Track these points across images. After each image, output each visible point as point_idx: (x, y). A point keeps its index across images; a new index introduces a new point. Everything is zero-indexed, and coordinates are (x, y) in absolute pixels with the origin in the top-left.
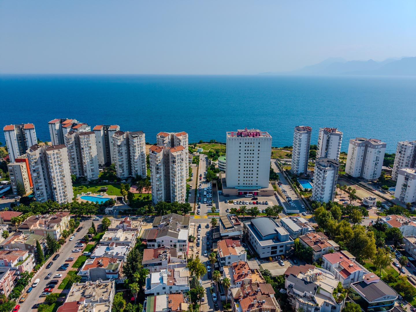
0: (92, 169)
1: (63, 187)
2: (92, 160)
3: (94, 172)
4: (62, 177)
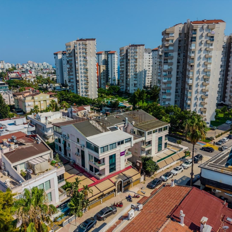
0: (135, 84)
1: (86, 82)
2: (136, 74)
3: (136, 87)
4: (85, 70)
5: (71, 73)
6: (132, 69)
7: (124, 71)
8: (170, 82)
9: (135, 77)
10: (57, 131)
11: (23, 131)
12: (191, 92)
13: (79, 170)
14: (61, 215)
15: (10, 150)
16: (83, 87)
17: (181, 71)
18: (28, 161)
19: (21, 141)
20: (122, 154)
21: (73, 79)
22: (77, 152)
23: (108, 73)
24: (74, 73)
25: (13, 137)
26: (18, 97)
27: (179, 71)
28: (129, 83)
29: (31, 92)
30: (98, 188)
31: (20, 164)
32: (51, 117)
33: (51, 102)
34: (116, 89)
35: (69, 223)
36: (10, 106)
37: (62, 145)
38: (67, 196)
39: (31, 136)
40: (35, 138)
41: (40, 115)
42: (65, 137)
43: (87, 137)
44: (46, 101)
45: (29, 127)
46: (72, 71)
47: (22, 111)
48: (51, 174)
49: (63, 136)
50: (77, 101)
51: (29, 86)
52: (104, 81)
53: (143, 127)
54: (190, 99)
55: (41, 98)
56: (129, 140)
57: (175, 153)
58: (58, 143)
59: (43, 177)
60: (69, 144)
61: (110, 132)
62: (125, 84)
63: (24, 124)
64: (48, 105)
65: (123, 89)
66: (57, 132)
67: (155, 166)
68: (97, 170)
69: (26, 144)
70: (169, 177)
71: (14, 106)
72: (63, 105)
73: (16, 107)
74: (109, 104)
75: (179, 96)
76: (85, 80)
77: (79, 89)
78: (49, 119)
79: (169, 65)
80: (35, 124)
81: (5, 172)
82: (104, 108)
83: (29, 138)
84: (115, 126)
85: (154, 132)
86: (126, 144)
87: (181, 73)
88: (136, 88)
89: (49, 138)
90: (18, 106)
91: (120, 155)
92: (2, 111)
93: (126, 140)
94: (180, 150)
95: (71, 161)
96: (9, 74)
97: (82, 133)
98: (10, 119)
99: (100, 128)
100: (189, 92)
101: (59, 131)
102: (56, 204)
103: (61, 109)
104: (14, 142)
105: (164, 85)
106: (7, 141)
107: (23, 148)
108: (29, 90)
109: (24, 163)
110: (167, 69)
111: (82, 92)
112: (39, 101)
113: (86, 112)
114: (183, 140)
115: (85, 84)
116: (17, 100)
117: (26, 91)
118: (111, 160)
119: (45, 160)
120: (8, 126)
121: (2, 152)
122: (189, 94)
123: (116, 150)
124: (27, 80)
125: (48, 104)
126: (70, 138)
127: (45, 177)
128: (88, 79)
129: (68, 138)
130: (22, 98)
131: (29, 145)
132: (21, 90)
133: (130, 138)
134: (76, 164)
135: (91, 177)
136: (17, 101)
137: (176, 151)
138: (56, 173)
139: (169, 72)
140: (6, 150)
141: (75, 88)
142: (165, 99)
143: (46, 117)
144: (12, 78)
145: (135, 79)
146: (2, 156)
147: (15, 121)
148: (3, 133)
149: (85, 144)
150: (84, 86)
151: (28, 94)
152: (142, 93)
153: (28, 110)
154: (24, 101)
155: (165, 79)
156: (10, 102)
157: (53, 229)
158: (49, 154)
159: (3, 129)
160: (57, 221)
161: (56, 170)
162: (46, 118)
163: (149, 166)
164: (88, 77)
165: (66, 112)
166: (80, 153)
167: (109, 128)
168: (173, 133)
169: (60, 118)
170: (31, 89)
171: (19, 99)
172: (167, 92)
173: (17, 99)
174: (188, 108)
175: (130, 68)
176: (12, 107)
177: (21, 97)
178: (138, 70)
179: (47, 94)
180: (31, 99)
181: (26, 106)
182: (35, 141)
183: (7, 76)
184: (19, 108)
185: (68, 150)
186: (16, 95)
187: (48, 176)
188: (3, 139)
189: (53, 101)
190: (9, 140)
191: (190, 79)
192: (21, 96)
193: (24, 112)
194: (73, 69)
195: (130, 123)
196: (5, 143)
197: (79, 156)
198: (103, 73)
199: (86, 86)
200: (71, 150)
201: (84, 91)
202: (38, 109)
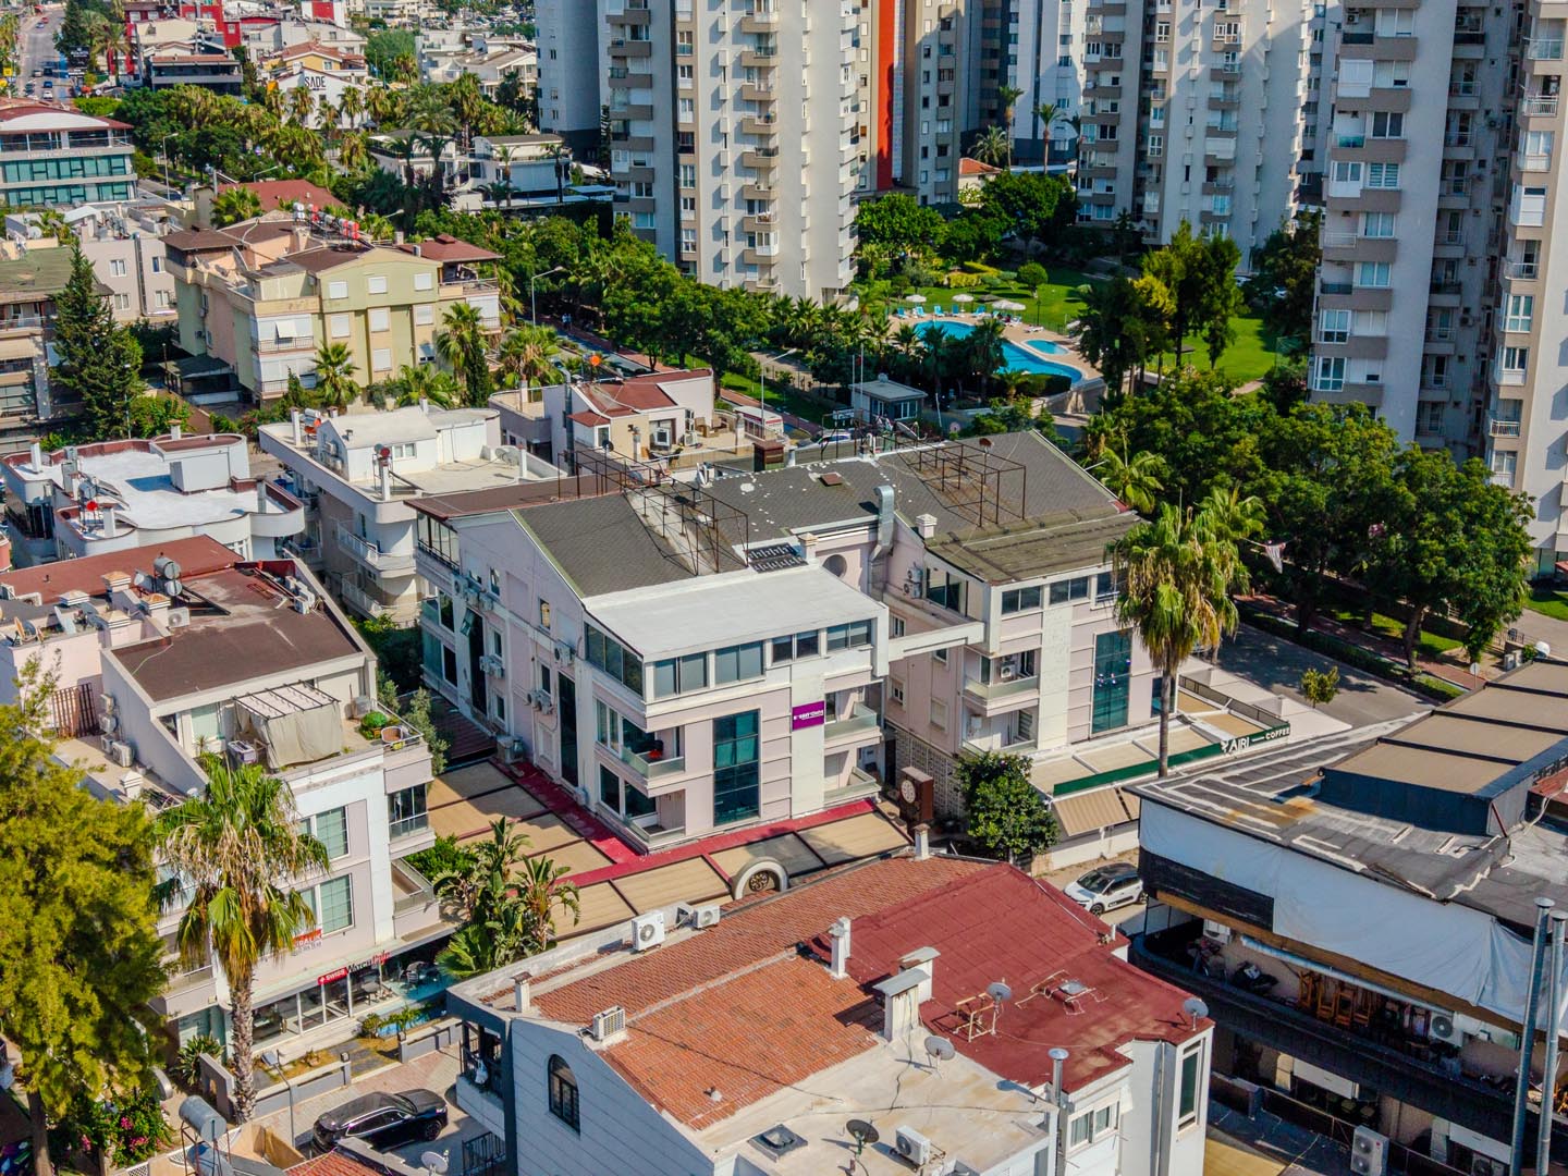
0: (1215, 169)
1: (750, 148)
2: (1227, 77)
3: (1224, 190)
4: (748, 47)
5: (635, 68)
6: (1191, 23)
7: (1122, 35)
8: (1388, 203)
9: (1214, 104)
10: (436, 545)
11: (222, 535)
12: (1530, 299)
13: (542, 797)
14: (400, 1013)
15: (144, 636)
16: (730, 193)
17: (1496, 114)
18: (234, 699)
19: (206, 589)
20: (803, 717)
21: (648, 113)
22: (539, 686)
23: (1008, 39)
24: (657, 66)
25: (162, 561)
26: (201, 267)
27: (1474, 111)
28: (1162, 152)
29: (304, 236)
30: (626, 895)
31: (195, 712)
32: (419, 445)
33: (449, 319)
34: (1035, 205)
35: (437, 1047)
36: (142, 333)
37: (460, 644)
38: (445, 917)
39: (267, 566)
40: (284, 583)
41: (341, 432)
42: (479, 592)
43: (589, 594)
44: (409, 307)
45: (262, 512)
46: (647, 52)
47: (227, 382)
48: (354, 774)
49: (463, 583)
50: (652, 317)
51: (297, 160)
52: (943, 128)
53: (987, 555)
54: (1523, 352)
55: (377, 285)
56: (858, 634)
57: (1216, 749)
58: (439, 629)
59: (309, 787)
60: (498, 638)
61: (750, 576)
62: (1124, 161)
63: (234, 486)
64: (430, 339)
65: (1105, 203)
66: (435, 557)
67: (1035, 817)
68: (639, 803)
69: (234, 610)
70: (1118, 894)
71: (169, 332)
72: (518, 358)
73: (189, 343)
74: (920, 351)
75: (1464, 322)
76: (743, 135)
77: (693, 204)
78: (402, 465)
79: (1378, 62)
80: (307, 489)
81: (116, 744)
82: (862, 386)
83: (252, 579)
84: (793, 542)
85: (1059, 594)
86: (831, 654)
87: (1492, 125)
88: (1217, 204)
89: (391, 592)
90: (200, 335)
91: (787, 723)
92: (91, 376)
93: (841, 635)
94: (1263, 733)
95: (502, 741)
96: (142, 28)
97: (566, 568)
98: (145, 447)
99: (685, 544)
100: (1518, 298)
101: (445, 550)
102: (375, 945)
103: (503, 385)
104: (164, 591)
105: (1344, 222)
106: (132, 586)
107: (212, 632)
108: (290, 208)
109: (216, 706)
110: (1366, 94)
111: (716, 238)
112: (358, 313)
113: (673, 421)
114: (1386, 675)
115: (744, 167)
116: (193, 290)
117: (262, 220)
118: (727, 747)
119: (325, 701)
120: (129, 493)
121: (105, 642)
122: (1516, 311)
123: (762, 688)
124: (286, 85)
125: (424, 335)
126: (502, 597)
127: (316, 786)
128: (774, 128)
129: (493, 599)
130: (234, 278)
131: (246, 614)
132: (230, 208)
133: (869, 623)
134: (531, 764)
135: (599, 839)
136: (200, 296)
137: (1224, 737)
138: (381, 773)
139: (1380, 118)
140: (126, 633)
141: (662, 192)
142: (1342, 337)
143: (378, 447)
144: (160, 71)
145: (1215, 119)
146: (103, 658)
147: (176, 466)
148: (101, 539)
149: (576, 635)
150: (732, 185)
151: (276, 248)
152: (1207, 271)
153: (273, 375)
154: (247, 308)
155: (1342, 178)
156: (143, 300)
157: (346, 1056)
158: (355, 675)
159: (99, 515)
160: (374, 1037)
161: (378, 758)
162: (384, 454)
163: (988, 810)
164: (775, 109)
165: (535, 411)
166: (552, 696)
167: (748, 552)
168: (1345, 623)
169: (483, 457)
170: (300, 207)
171: (211, 288)
172: (1356, 283)
173: (198, 286)
174: (1505, 430)
175: (1172, 14)
176: (158, 344)
177: (224, 273)
178: (1248, 37)
179: (418, 259)
180: (298, 294)
181: (262, 347)
182: (285, 600)
183: (122, 41)
184: (212, 354)
185: (492, 671)
186: (193, 252)
187: (333, 781)
188: (111, 571)
189: (465, 317)
190: (140, 579)
191: (1529, 191)
192: (227, 261)
193: (244, 388)
194: (657, 34)
195: (906, 524)
196: (121, 592)
197: (545, 709)
198: (935, 52)
199: (751, 181)
200: (510, 674)
201: (730, 225)
202: (349, 373)
